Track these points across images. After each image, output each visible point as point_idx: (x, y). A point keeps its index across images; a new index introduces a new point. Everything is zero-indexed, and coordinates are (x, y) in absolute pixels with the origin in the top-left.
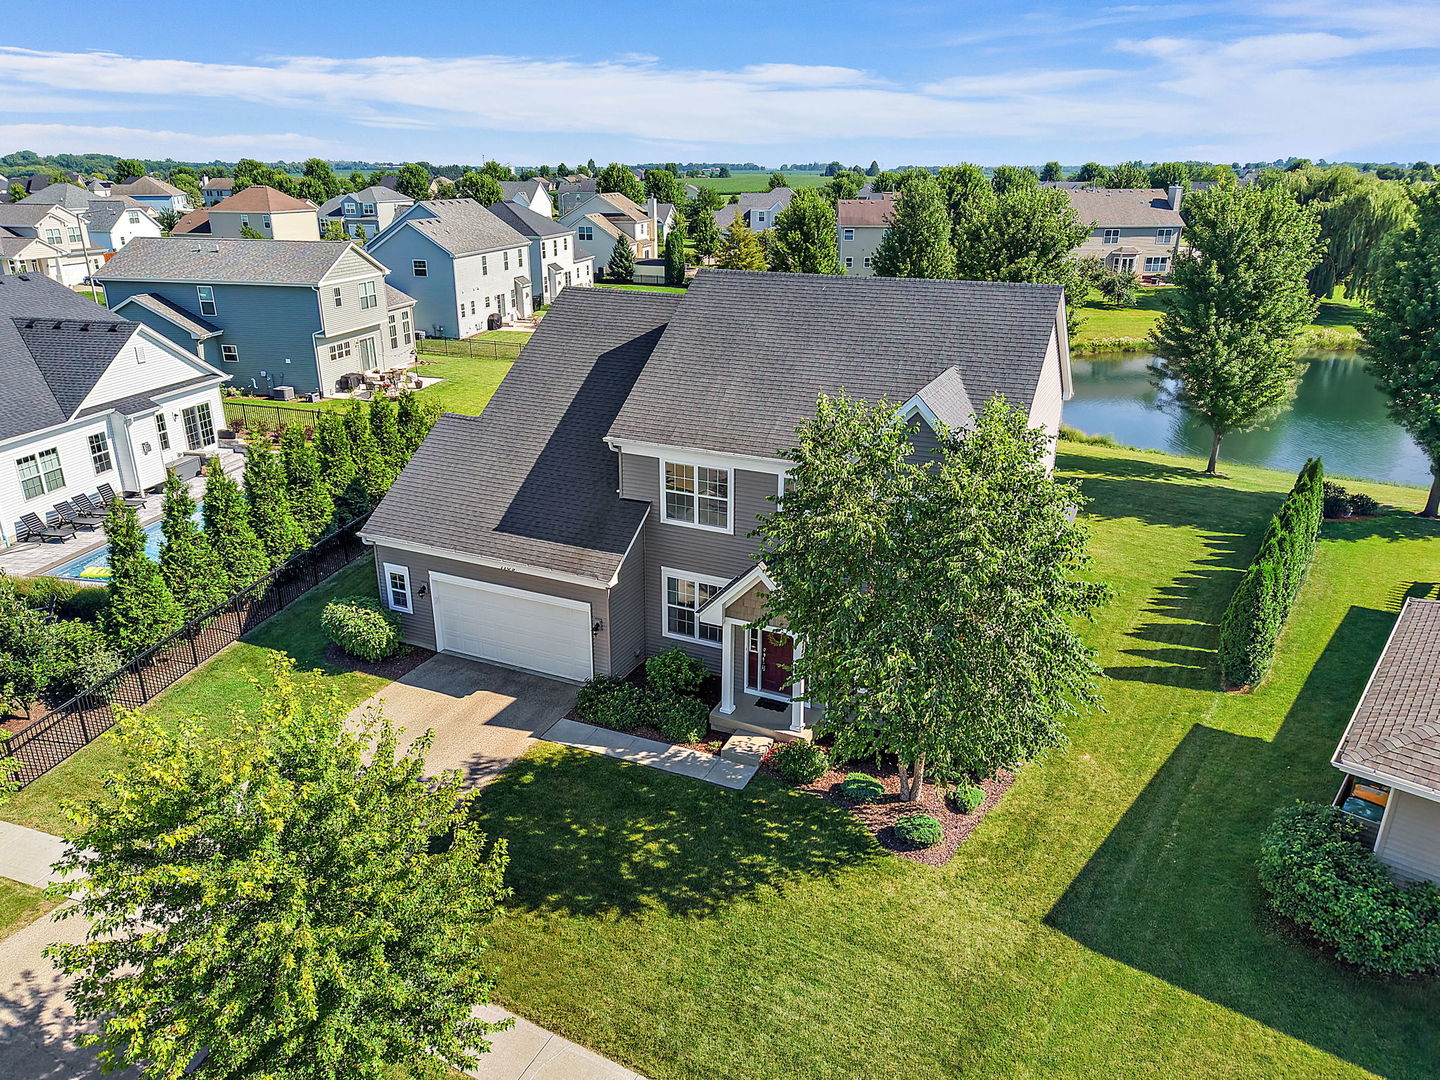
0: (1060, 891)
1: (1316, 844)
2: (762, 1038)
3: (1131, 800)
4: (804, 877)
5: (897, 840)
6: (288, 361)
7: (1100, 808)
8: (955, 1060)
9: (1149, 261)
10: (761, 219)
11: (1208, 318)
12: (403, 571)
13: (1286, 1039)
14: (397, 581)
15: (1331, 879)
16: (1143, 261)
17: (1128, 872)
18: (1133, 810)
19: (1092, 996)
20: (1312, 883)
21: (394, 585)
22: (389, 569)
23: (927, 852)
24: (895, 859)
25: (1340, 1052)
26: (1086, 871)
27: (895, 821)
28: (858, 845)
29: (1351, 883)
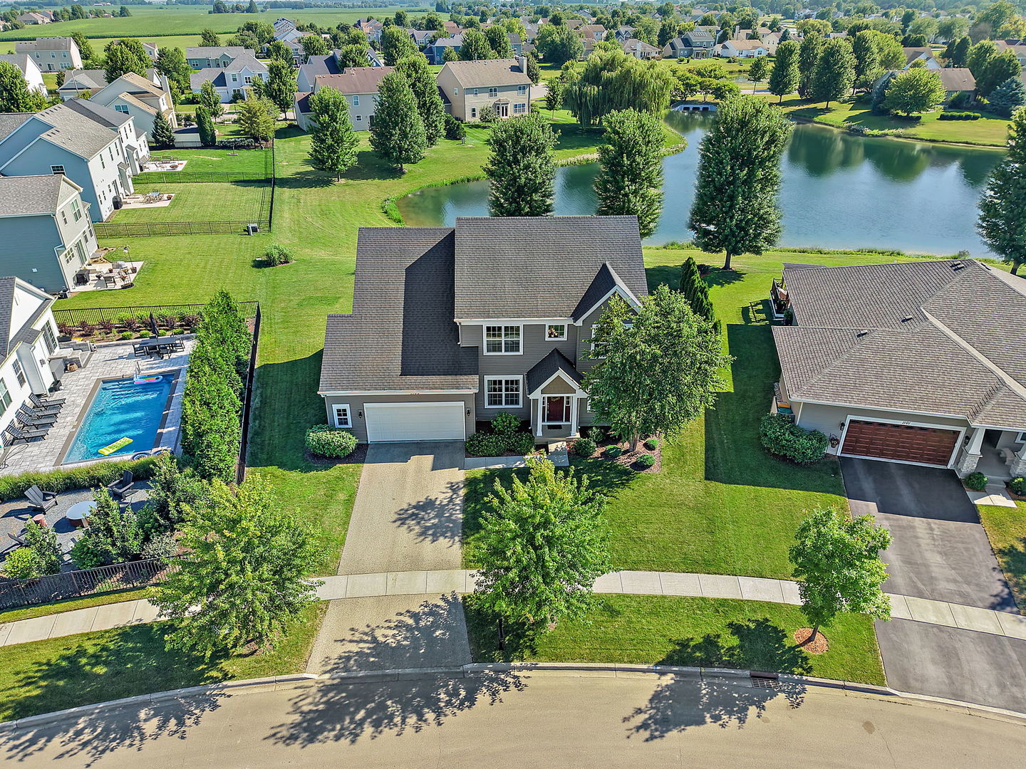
0: (703, 467)
1: (782, 427)
2: (649, 546)
3: (704, 428)
4: (619, 490)
5: (641, 466)
6: (35, 270)
7: (696, 434)
8: (709, 530)
9: (516, 106)
10: (235, 80)
11: (624, 183)
12: (347, 407)
13: (792, 491)
14: (342, 413)
15: (792, 437)
16: (513, 107)
17: (719, 454)
18: (707, 432)
19: (734, 498)
20: (787, 440)
21: (339, 415)
22: (335, 407)
23: (652, 468)
24: (643, 473)
25: (806, 490)
26: (707, 458)
27: (634, 460)
28: (626, 473)
29: (797, 437)
